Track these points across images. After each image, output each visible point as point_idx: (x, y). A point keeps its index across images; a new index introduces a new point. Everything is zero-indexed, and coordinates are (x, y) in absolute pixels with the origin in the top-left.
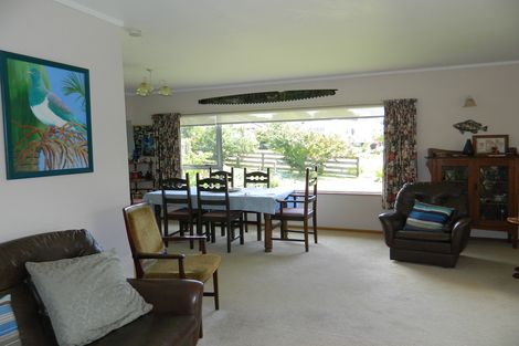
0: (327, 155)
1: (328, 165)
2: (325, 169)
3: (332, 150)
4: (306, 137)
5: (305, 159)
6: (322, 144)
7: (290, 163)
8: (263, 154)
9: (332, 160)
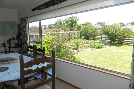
0: (125, 37)
1: (125, 40)
2: (124, 42)
3: (127, 35)
4: (116, 30)
5: (116, 38)
6: (123, 33)
7: (110, 39)
8: (102, 36)
9: (127, 39)
